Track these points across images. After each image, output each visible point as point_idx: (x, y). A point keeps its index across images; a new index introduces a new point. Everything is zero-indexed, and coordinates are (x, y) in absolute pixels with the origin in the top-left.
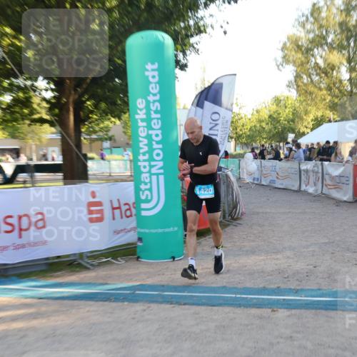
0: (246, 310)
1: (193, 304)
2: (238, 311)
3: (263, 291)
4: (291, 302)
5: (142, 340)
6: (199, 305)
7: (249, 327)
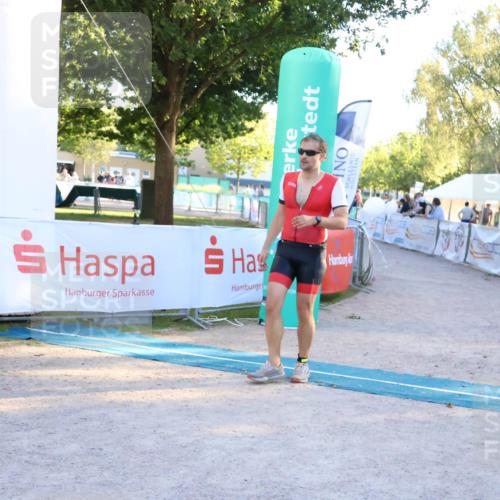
0: (415, 402)
1: (348, 389)
2: (407, 403)
3: (429, 380)
4: (469, 400)
5: (299, 427)
6: (355, 390)
7: (427, 425)
